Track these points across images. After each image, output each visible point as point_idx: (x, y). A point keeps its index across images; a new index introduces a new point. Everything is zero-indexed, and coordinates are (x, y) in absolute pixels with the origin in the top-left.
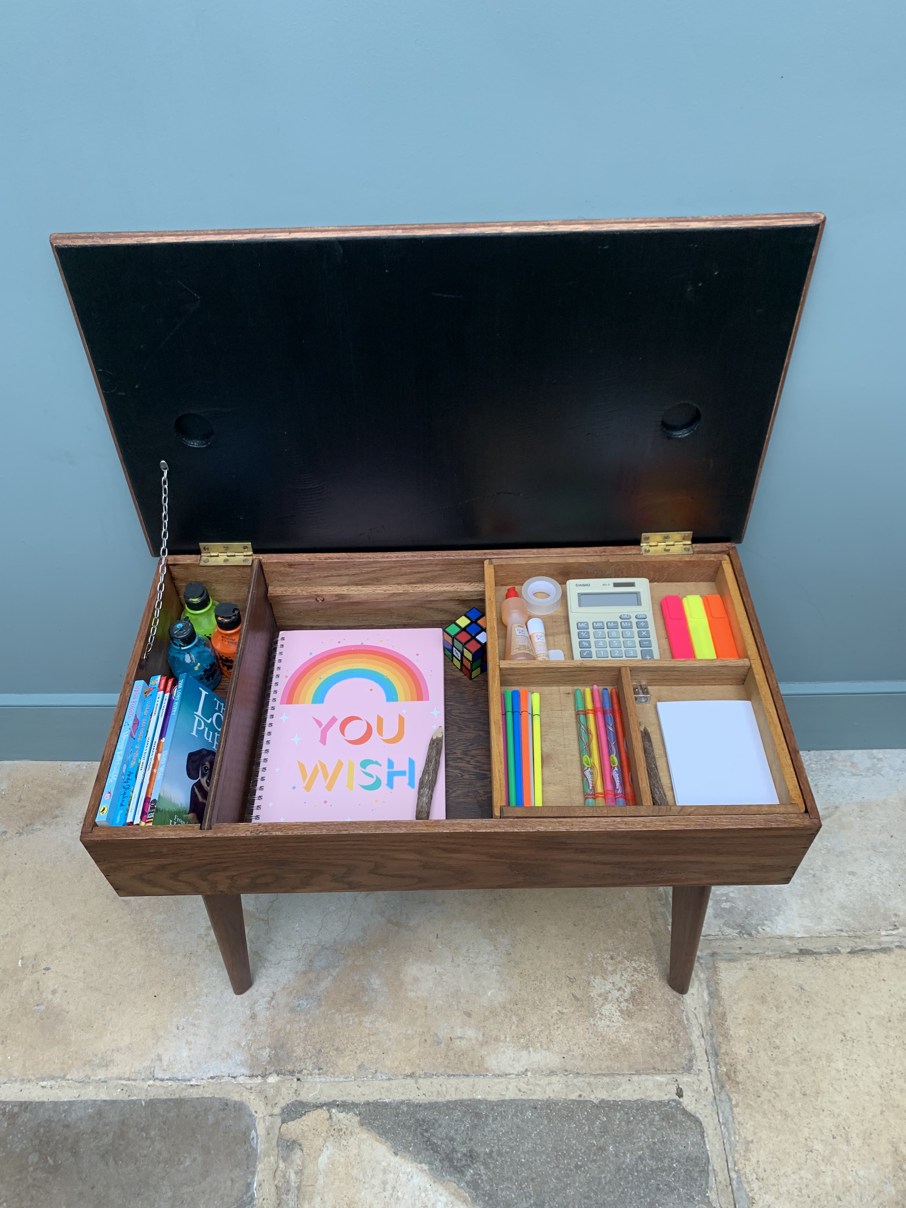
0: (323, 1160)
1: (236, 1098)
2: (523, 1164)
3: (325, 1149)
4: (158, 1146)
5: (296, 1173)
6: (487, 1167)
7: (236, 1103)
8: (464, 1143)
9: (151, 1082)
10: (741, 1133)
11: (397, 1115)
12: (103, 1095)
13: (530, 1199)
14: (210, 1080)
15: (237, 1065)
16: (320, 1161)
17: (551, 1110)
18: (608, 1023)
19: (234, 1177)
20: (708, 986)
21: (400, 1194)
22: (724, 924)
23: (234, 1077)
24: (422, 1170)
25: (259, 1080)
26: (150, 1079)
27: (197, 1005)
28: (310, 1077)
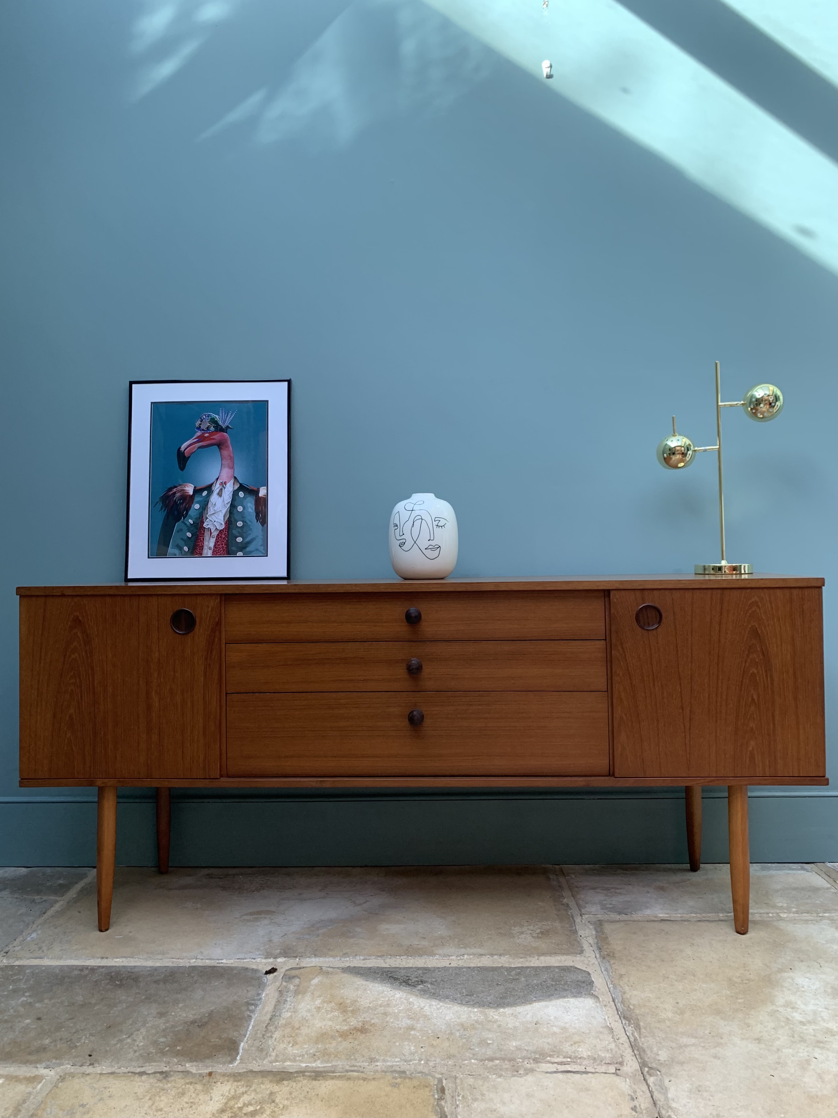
0: (315, 981)
1: (255, 967)
2: (458, 984)
3: (316, 978)
4: (195, 978)
5: (294, 986)
6: (432, 984)
7: (253, 969)
8: (417, 977)
9: (194, 960)
10: (617, 972)
11: (370, 969)
12: (158, 964)
13: (463, 993)
14: (237, 960)
15: (257, 955)
16: (312, 982)
17: (481, 969)
18: (523, 940)
19: (249, 989)
20: (595, 929)
21: (368, 992)
22: (608, 911)
23: (254, 959)
24: (385, 986)
25: (271, 960)
26: (194, 959)
27: (230, 938)
28: (308, 958)
